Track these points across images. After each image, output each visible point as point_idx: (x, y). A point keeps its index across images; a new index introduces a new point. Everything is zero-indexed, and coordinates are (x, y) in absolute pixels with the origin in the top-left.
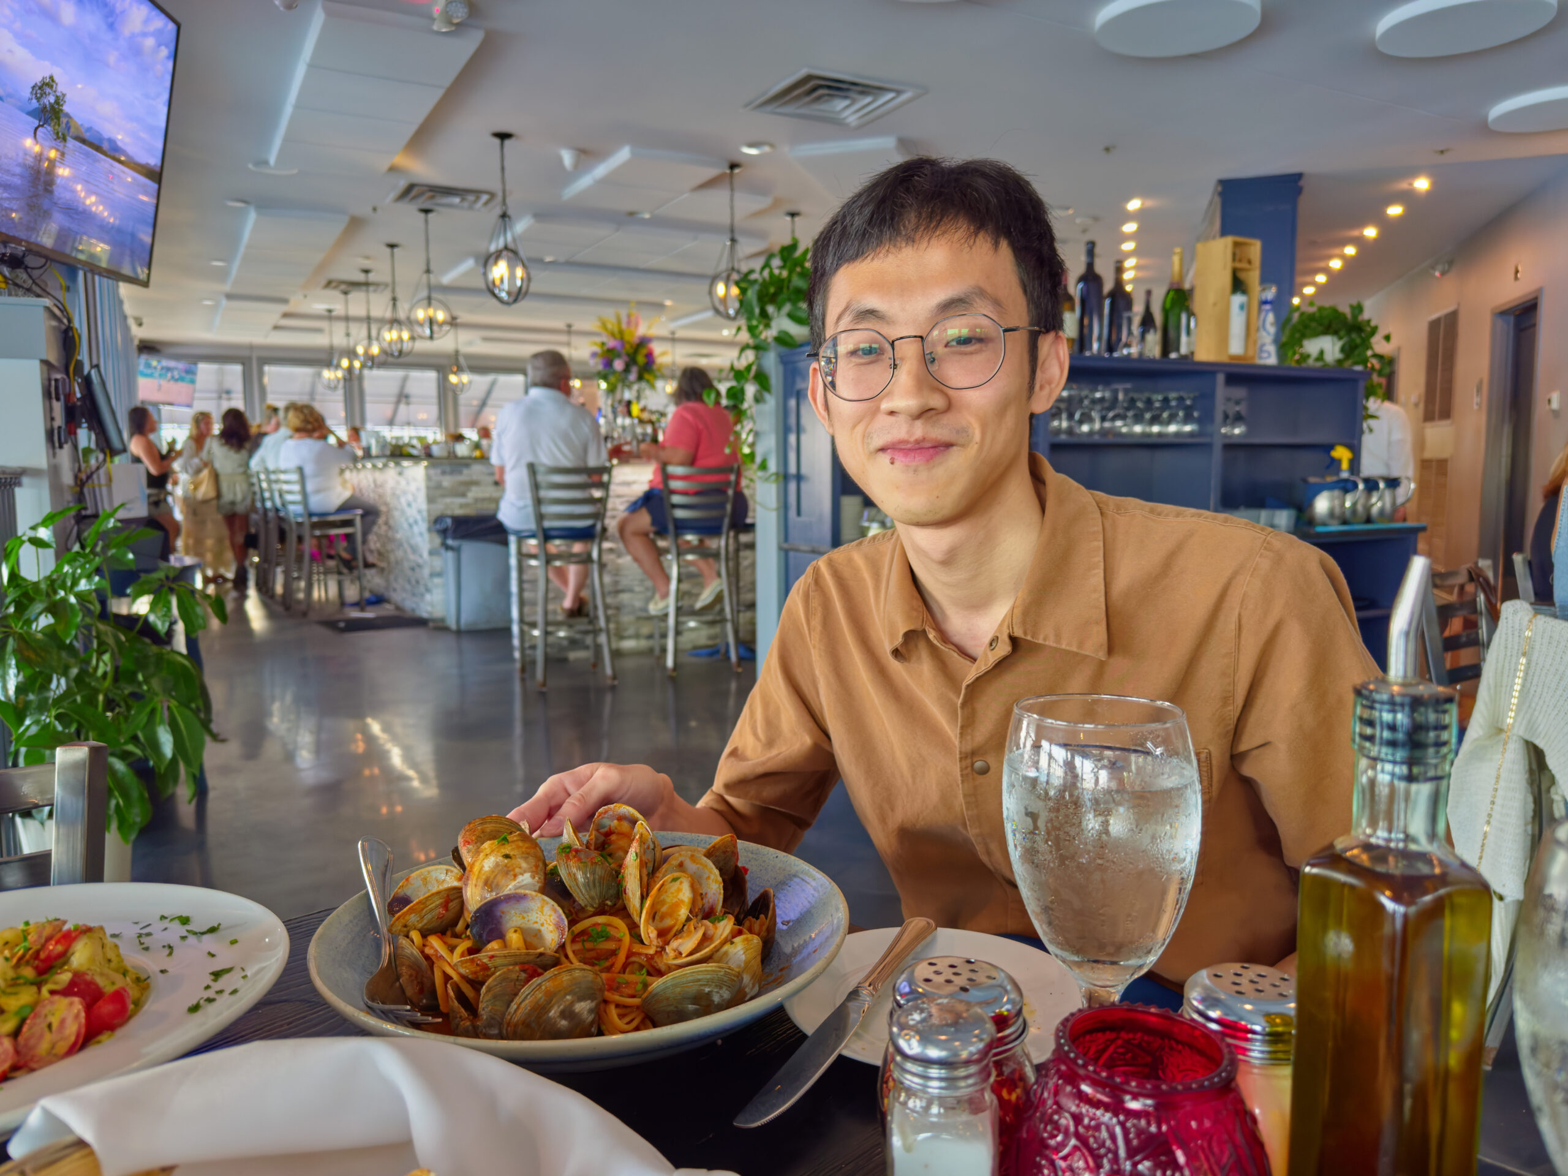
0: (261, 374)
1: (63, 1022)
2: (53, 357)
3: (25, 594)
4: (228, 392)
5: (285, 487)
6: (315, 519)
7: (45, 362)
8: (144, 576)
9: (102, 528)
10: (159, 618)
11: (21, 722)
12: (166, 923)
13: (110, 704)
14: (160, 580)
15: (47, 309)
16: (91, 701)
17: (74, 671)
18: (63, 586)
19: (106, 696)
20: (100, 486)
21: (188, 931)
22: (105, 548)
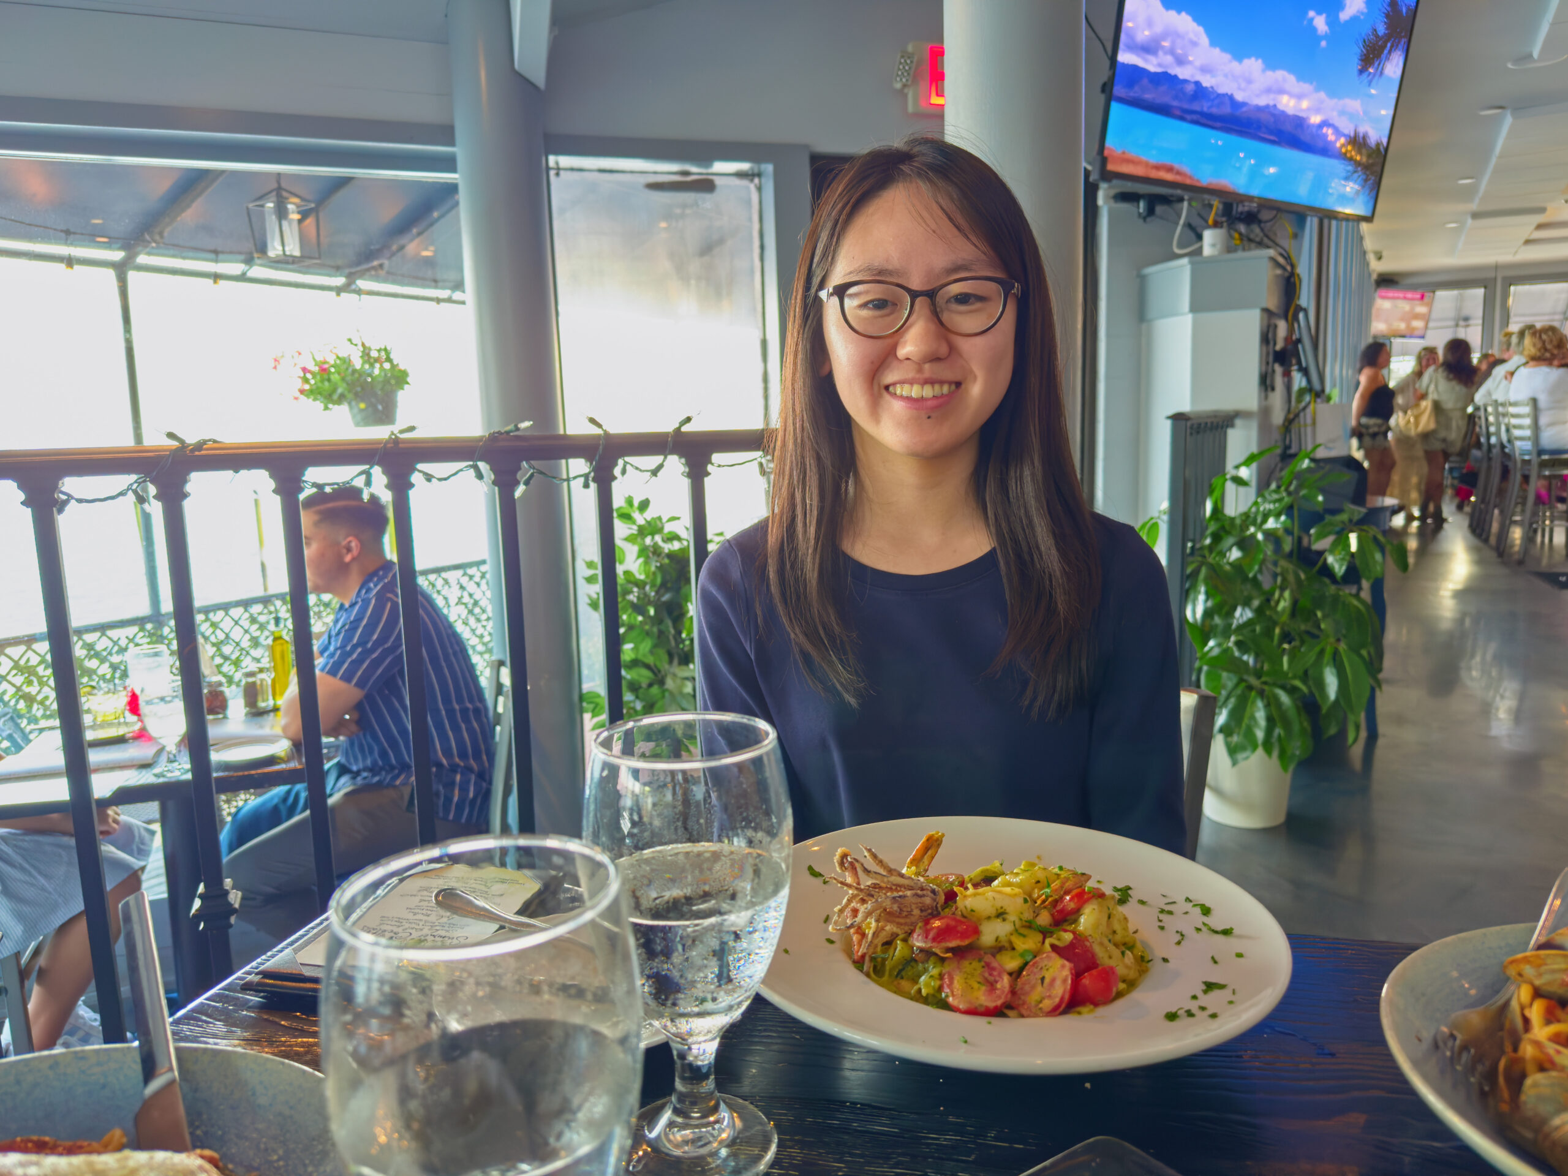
0: (1506, 295)
1: (1053, 980)
2: (1273, 303)
3: (1223, 528)
4: (1466, 319)
5: (1514, 421)
6: (1545, 457)
7: (1266, 310)
8: (1328, 518)
9: (1298, 469)
10: (1337, 561)
11: (1206, 644)
12: (1188, 907)
13: (1286, 637)
14: (1343, 522)
15: (1272, 259)
16: (1268, 633)
17: (1256, 603)
18: (1254, 523)
19: (1282, 629)
20: (1305, 425)
21: (1204, 924)
22: (1299, 487)
